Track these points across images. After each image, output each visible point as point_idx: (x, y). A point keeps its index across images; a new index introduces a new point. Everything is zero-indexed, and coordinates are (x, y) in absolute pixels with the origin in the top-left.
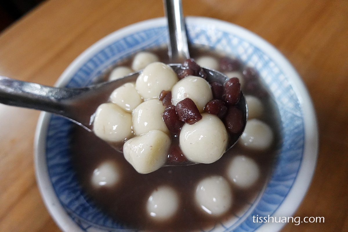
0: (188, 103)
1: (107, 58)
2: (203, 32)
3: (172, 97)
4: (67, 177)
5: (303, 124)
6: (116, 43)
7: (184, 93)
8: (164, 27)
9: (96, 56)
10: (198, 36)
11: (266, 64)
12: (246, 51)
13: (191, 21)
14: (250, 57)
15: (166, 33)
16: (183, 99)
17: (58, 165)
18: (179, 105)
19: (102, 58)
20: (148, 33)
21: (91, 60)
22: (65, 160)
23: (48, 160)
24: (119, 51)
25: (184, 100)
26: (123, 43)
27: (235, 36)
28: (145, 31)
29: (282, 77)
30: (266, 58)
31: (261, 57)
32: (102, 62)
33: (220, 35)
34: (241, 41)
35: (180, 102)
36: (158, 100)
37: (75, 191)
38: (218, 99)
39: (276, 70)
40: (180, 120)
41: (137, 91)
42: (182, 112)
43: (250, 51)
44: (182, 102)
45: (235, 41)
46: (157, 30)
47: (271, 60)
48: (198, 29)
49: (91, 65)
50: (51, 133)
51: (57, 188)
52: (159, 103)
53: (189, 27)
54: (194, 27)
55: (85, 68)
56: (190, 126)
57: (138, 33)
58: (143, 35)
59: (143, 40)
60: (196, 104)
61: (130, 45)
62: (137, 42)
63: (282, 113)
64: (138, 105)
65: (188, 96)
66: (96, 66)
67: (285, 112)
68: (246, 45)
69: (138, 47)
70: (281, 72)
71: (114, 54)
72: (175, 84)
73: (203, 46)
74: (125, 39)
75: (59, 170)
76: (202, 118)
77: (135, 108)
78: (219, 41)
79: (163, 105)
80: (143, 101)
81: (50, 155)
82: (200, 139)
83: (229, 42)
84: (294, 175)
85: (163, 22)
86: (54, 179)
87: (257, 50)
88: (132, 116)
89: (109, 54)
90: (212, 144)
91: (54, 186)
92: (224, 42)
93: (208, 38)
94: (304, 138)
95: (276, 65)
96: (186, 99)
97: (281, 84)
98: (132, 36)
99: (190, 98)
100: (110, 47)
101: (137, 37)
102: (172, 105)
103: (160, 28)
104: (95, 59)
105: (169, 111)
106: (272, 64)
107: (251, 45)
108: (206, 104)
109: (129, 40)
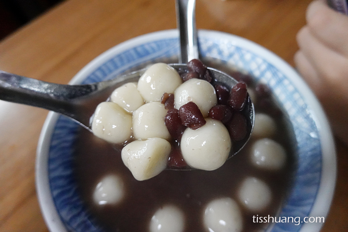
0: (191, 106)
1: (116, 67)
2: (215, 46)
3: (175, 100)
4: (68, 191)
5: (320, 146)
6: (126, 52)
7: (188, 96)
8: (176, 39)
9: (105, 64)
10: (210, 49)
11: (280, 82)
12: (259, 67)
13: (203, 35)
14: (263, 74)
15: (178, 45)
16: (186, 103)
17: (60, 177)
18: (182, 109)
19: (111, 67)
20: (159, 44)
21: (99, 69)
22: (68, 172)
23: (50, 171)
24: (129, 61)
25: (188, 104)
26: (133, 52)
27: (248, 51)
28: (156, 42)
29: (296, 96)
30: (280, 75)
31: (275, 74)
32: (111, 71)
33: (232, 49)
34: (254, 56)
35: (183, 106)
36: (160, 103)
37: (76, 207)
38: (223, 105)
39: (291, 88)
40: (183, 124)
41: (139, 91)
42: (185, 116)
43: (264, 67)
44: (185, 107)
45: (248, 57)
46: (168, 42)
47: (285, 77)
48: (210, 43)
49: (99, 74)
50: (55, 143)
51: (58, 202)
52: (161, 106)
53: (202, 41)
54: (206, 40)
55: (92, 77)
56: (193, 131)
57: (148, 44)
58: (154, 45)
59: (154, 51)
60: (200, 108)
61: (140, 56)
62: (147, 53)
63: (297, 132)
64: (139, 107)
65: (191, 100)
66: (105, 75)
67: (301, 132)
68: (260, 61)
69: (148, 58)
70: (296, 90)
71: (123, 64)
72: (178, 86)
73: (215, 59)
74: (135, 49)
75: (61, 182)
76: (206, 123)
77: (136, 109)
78: (231, 55)
79: (166, 108)
80: (145, 103)
81: (52, 166)
82: (202, 145)
83: (242, 57)
84: (311, 201)
85: (175, 34)
86: (56, 193)
87: (270, 66)
88: (132, 118)
89: (119, 63)
90: (216, 151)
91: (55, 200)
92: (236, 57)
93: (220, 53)
94: (321, 161)
95: (291, 83)
96: (189, 102)
97: (295, 103)
98: (142, 46)
99: (194, 102)
100: (119, 56)
101: (147, 47)
102: (175, 109)
103: (172, 40)
104: (104, 68)
105: (172, 115)
106: (286, 82)
107: (265, 61)
108: (210, 109)
109: (139, 50)
